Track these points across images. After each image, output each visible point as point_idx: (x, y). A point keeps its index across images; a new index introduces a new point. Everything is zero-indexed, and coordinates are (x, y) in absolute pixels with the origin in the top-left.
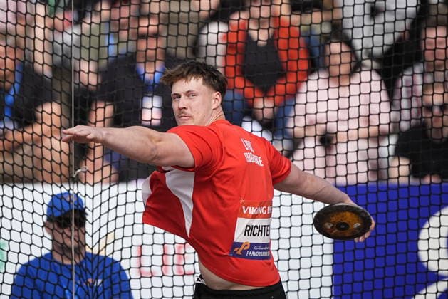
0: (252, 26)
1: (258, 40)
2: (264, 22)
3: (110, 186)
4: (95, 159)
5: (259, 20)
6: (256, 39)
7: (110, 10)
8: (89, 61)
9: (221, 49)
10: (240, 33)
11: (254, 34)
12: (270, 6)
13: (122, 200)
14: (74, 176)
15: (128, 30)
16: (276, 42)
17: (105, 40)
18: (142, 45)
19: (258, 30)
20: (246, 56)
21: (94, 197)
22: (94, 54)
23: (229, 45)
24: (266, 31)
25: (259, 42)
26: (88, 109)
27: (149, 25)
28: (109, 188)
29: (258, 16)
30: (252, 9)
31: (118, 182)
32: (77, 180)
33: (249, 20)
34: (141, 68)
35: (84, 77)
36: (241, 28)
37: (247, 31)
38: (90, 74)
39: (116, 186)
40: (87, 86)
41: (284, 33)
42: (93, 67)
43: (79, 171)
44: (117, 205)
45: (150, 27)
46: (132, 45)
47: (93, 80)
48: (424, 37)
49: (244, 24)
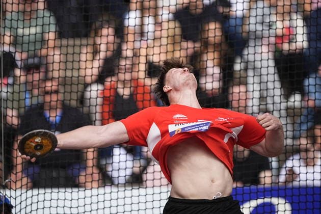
0: (120, 85)
1: (124, 95)
2: (127, 83)
3: (27, 190)
4: (17, 173)
5: (124, 82)
6: (122, 94)
7: (26, 76)
8: (12, 109)
9: (99, 101)
10: (112, 90)
11: (121, 91)
12: (131, 72)
13: (35, 199)
14: (4, 184)
15: (38, 89)
16: (135, 96)
17: (22, 96)
18: (48, 98)
19: (123, 88)
20: (115, 105)
21: (16, 197)
22: (16, 104)
23: (104, 98)
24: (129, 89)
25: (124, 96)
26: (12, 140)
27: (52, 85)
28: (26, 192)
29: (123, 79)
30: (120, 74)
31: (32, 188)
32: (5, 187)
33: (117, 82)
34: (47, 114)
35: (9, 119)
36: (112, 87)
37: (116, 89)
38: (13, 118)
39: (31, 190)
40: (11, 126)
41: (140, 90)
42: (15, 113)
43: (7, 181)
44: (32, 203)
45: (53, 87)
46: (41, 99)
47: (15, 121)
48: (231, 92)
49: (114, 85)
